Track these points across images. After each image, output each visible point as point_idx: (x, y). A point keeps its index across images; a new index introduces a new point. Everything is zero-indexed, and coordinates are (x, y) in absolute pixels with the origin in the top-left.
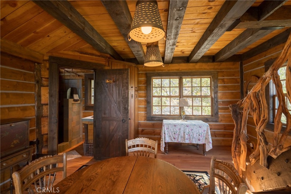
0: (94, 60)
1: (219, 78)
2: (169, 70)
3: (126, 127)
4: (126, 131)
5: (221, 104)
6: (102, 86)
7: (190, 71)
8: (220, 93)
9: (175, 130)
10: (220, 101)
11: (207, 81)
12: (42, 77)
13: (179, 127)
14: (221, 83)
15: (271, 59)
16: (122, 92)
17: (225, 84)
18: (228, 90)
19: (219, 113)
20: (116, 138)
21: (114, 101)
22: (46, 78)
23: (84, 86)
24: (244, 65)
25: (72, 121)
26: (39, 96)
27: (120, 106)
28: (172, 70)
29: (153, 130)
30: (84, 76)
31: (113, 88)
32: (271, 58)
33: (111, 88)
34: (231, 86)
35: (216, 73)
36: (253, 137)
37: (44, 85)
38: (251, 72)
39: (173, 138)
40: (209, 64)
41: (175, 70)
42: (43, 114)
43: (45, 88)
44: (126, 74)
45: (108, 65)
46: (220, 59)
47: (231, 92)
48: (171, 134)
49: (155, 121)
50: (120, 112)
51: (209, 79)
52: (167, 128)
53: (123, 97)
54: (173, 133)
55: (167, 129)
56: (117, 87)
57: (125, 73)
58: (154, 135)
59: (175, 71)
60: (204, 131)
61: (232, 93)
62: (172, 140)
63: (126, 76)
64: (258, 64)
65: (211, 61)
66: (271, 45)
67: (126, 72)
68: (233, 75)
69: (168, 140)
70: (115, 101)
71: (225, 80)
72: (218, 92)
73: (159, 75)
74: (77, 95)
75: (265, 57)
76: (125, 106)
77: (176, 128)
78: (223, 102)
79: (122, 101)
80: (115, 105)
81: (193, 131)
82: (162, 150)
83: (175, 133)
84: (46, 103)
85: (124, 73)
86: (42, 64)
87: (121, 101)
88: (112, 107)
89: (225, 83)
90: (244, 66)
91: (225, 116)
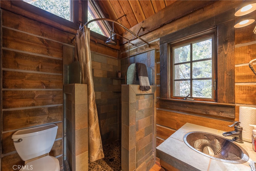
23: (159, 63)
25: (137, 129)
30: (159, 44)
74: (147, 78)
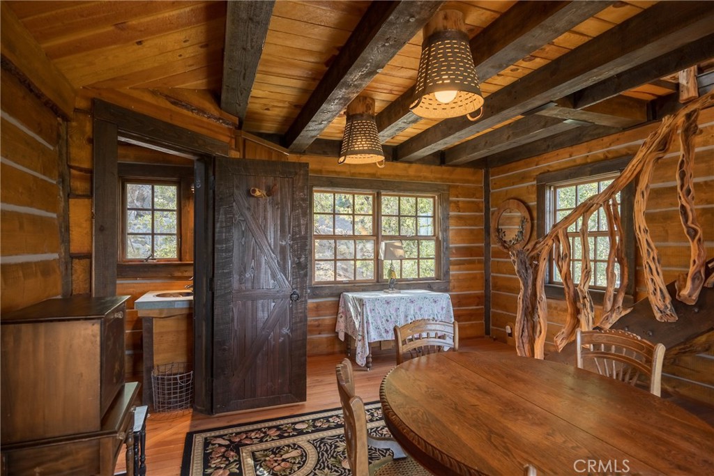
0: (203, 127)
1: (451, 199)
2: (353, 174)
3: (301, 313)
4: (301, 322)
5: (454, 254)
6: (234, 204)
7: (397, 180)
8: (453, 229)
9: (388, 314)
10: (452, 248)
11: (427, 204)
12: (73, 164)
13: (396, 305)
14: (453, 211)
15: (548, 171)
16: (290, 222)
17: (459, 211)
18: (466, 225)
19: (451, 273)
20: (273, 343)
21: (270, 246)
22: (80, 170)
24: (492, 176)
26: (65, 227)
27: (284, 259)
28: (360, 174)
29: (317, 320)
31: (265, 210)
32: (548, 169)
33: (261, 210)
34: (470, 218)
35: (445, 188)
36: (511, 314)
37: (77, 193)
38: (507, 191)
39: (383, 331)
40: (433, 167)
41: (367, 174)
42: (74, 286)
43: (80, 201)
44: (301, 177)
45: (236, 147)
46: (460, 160)
47: (470, 229)
48: (379, 322)
49: (322, 297)
50: (285, 275)
51: (431, 200)
52: (370, 310)
53: (293, 235)
54: (384, 320)
55: (371, 312)
56: (278, 208)
57: (300, 175)
58: (320, 334)
59: (366, 177)
60: (442, 308)
61: (471, 231)
62: (381, 335)
63: (301, 181)
64: (523, 178)
65: (438, 161)
66: (548, 146)
67: (302, 172)
68: (473, 195)
69: (374, 337)
70: (272, 247)
71: (461, 205)
72: (450, 228)
73: (332, 182)
75: (536, 165)
76: (299, 258)
77: (390, 307)
78: (457, 249)
79: (291, 247)
80: (272, 258)
81: (422, 311)
82: (359, 363)
83: (389, 318)
84: (85, 250)
85: (296, 174)
86: (74, 124)
87: (288, 247)
88: (264, 261)
89: (461, 210)
90: (491, 178)
91: (460, 278)
